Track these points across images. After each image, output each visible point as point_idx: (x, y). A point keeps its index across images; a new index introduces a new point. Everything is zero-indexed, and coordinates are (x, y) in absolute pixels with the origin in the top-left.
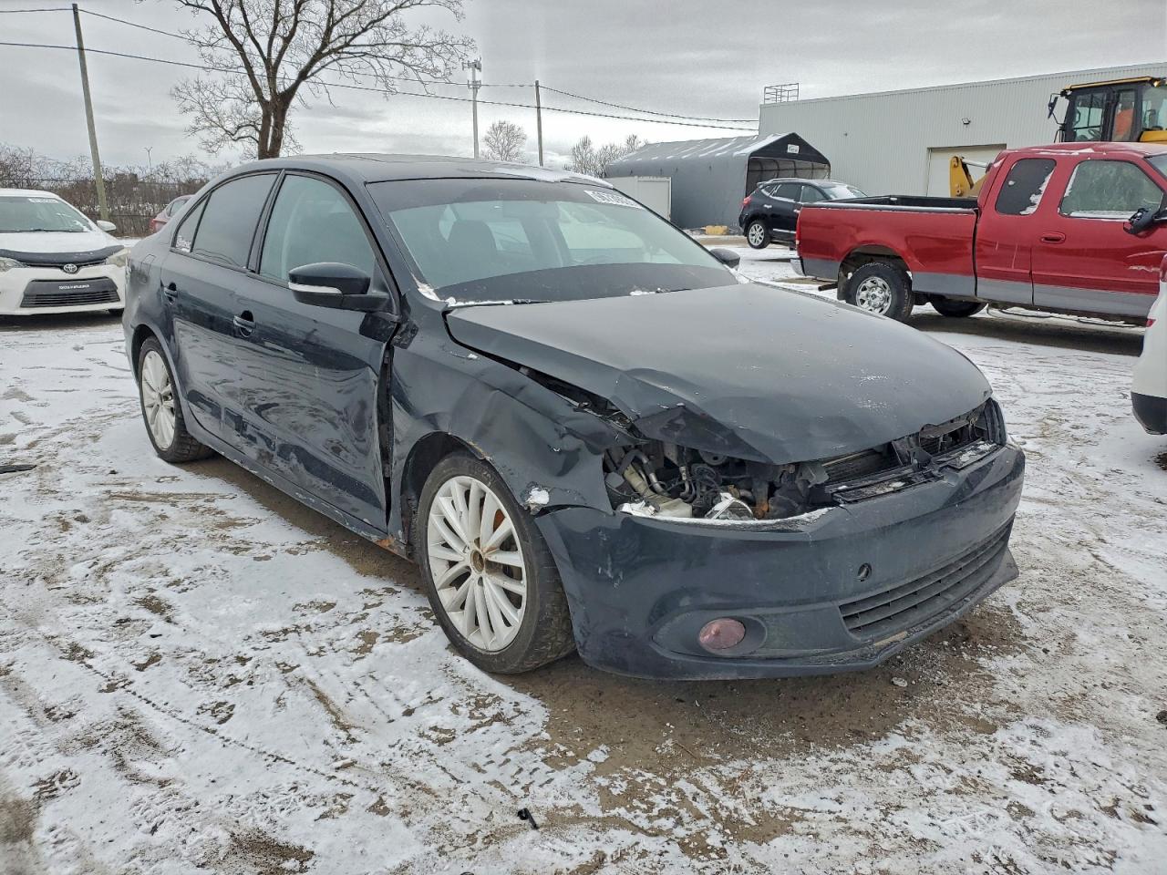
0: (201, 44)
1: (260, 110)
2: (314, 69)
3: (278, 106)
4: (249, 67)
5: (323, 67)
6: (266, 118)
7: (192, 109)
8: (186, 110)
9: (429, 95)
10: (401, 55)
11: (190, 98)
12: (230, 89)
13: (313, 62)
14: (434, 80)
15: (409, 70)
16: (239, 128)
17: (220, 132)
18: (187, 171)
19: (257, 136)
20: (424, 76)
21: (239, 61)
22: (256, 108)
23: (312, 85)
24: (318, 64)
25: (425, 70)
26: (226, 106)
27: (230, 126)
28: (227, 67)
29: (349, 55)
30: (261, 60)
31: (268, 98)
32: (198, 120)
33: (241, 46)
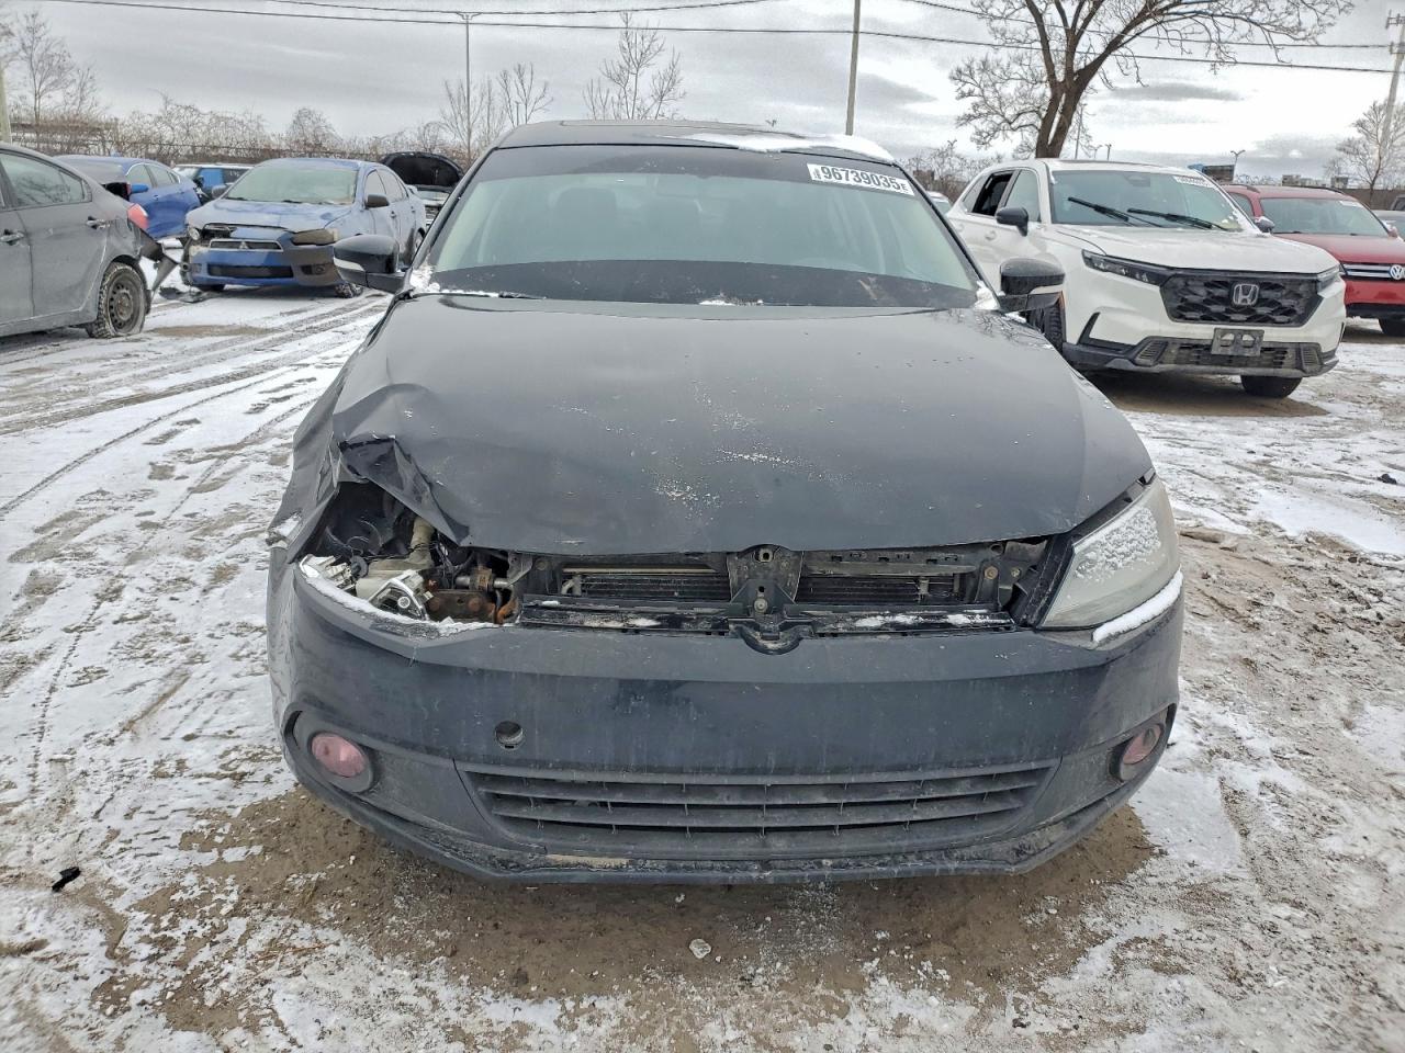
0: (993, 18)
1: (1049, 94)
2: (1127, 38)
3: (1071, 87)
4: (1045, 40)
5: (1138, 34)
6: (1054, 100)
7: (970, 94)
8: (963, 95)
9: (1281, 64)
10: (1249, 10)
11: (971, 81)
12: (1015, 68)
13: (1128, 28)
14: (1292, 42)
15: (1256, 29)
16: (1019, 115)
17: (997, 119)
18: (941, 165)
19: (1039, 124)
20: (1278, 38)
21: (1035, 34)
22: (1043, 91)
23: (1121, 59)
24: (1132, 32)
25: (1281, 29)
26: (1010, 89)
27: (1009, 113)
28: (1019, 42)
29: (1176, 17)
30: (1062, 32)
31: (1060, 77)
32: (975, 106)
33: (1041, 16)
